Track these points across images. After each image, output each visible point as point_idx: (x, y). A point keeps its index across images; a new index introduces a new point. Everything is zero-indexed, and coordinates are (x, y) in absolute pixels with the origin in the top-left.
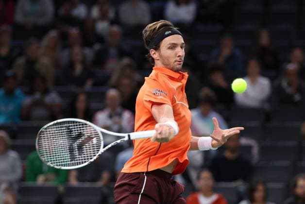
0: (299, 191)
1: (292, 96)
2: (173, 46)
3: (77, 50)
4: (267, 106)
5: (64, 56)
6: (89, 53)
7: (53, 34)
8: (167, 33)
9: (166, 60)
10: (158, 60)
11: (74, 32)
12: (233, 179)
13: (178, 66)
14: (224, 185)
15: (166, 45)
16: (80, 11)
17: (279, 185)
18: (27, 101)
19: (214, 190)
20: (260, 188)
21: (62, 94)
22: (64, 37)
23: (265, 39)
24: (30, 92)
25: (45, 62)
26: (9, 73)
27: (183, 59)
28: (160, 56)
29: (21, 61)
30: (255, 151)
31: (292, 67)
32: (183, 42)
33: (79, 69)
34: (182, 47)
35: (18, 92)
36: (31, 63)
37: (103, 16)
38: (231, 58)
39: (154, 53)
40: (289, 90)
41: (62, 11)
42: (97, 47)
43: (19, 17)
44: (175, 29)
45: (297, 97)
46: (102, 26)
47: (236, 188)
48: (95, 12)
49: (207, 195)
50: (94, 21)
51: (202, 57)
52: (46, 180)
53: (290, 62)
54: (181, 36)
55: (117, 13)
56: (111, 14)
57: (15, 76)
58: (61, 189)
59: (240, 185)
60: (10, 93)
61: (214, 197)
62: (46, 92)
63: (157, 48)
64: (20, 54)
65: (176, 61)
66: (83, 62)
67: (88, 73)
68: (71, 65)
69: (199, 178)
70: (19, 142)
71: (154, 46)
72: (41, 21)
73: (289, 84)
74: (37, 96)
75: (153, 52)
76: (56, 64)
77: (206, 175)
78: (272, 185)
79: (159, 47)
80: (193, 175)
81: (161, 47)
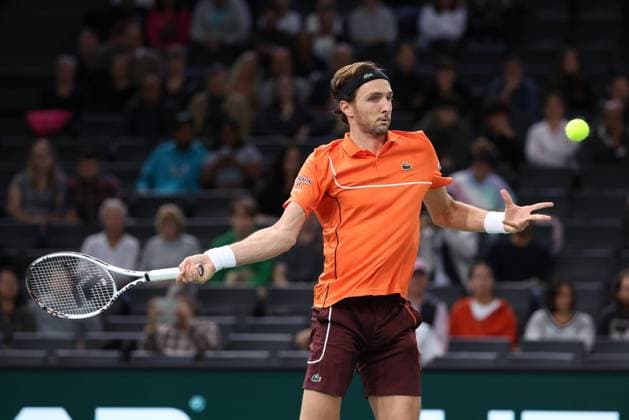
0: (625, 294)
1: (613, 150)
2: (375, 97)
3: (285, 81)
4: (575, 166)
5: (266, 90)
6: (304, 86)
7: (249, 57)
8: (366, 76)
9: (363, 118)
10: (352, 117)
11: (281, 53)
12: (525, 276)
13: (382, 128)
14: (509, 286)
15: (365, 95)
16: (290, 22)
17: (594, 286)
18: (210, 159)
19: (494, 294)
20: (565, 290)
21: (262, 149)
22: (266, 62)
23: (571, 63)
24: (215, 146)
25: (236, 100)
26: (183, 116)
27: (390, 116)
28: (356, 111)
29: (200, 99)
30: (558, 234)
31: (613, 105)
32: (390, 90)
33: (288, 109)
34: (388, 98)
35: (196, 146)
36: (216, 102)
37: (325, 30)
38: (520, 92)
39: (346, 107)
40: (609, 142)
41: (263, 22)
42: (316, 76)
43: (197, 33)
44: (379, 70)
45: (621, 152)
46: (324, 45)
47: (528, 291)
48: (313, 24)
49: (484, 301)
50: (312, 37)
51: (477, 91)
52: (239, 279)
53: (609, 97)
54: (386, 82)
55: (346, 26)
56: (337, 27)
57: (191, 122)
58: (262, 292)
59: (534, 286)
60: (183, 148)
61: (495, 305)
62: (238, 145)
63: (351, 98)
64: (200, 89)
65: (379, 120)
66: (295, 100)
67: (302, 117)
68: (277, 104)
69: (471, 275)
70: (198, 221)
71: (346, 97)
72: (231, 38)
73: (609, 132)
74: (225, 151)
75: (344, 106)
76: (254, 103)
77: (482, 270)
78: (582, 286)
79: (354, 97)
80: (463, 270)
81: (357, 98)
